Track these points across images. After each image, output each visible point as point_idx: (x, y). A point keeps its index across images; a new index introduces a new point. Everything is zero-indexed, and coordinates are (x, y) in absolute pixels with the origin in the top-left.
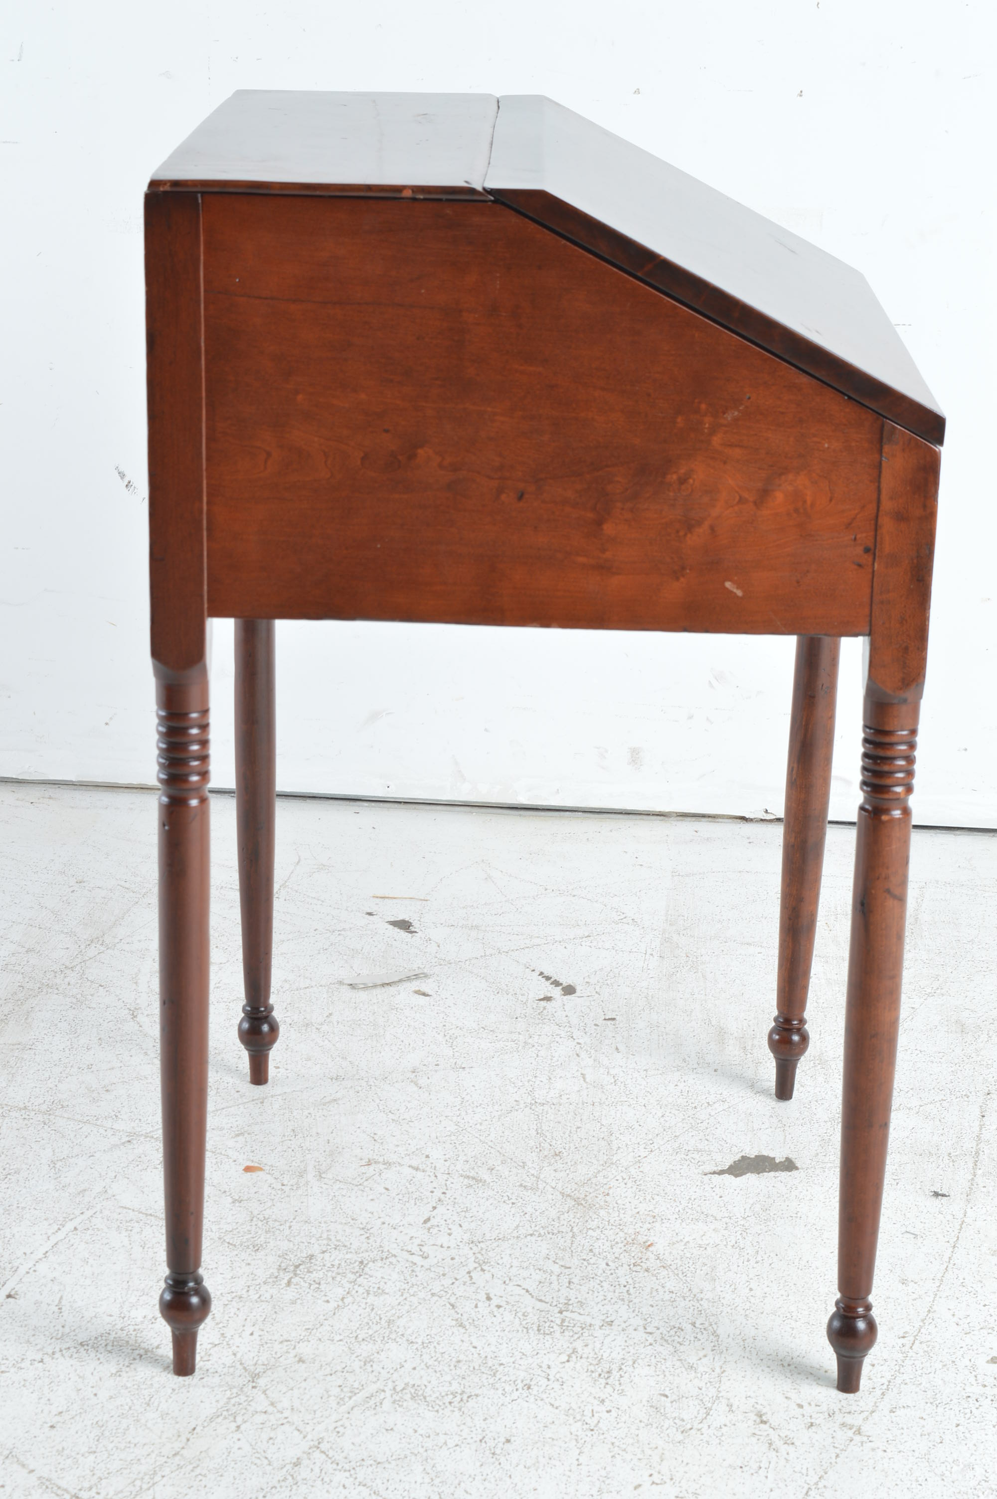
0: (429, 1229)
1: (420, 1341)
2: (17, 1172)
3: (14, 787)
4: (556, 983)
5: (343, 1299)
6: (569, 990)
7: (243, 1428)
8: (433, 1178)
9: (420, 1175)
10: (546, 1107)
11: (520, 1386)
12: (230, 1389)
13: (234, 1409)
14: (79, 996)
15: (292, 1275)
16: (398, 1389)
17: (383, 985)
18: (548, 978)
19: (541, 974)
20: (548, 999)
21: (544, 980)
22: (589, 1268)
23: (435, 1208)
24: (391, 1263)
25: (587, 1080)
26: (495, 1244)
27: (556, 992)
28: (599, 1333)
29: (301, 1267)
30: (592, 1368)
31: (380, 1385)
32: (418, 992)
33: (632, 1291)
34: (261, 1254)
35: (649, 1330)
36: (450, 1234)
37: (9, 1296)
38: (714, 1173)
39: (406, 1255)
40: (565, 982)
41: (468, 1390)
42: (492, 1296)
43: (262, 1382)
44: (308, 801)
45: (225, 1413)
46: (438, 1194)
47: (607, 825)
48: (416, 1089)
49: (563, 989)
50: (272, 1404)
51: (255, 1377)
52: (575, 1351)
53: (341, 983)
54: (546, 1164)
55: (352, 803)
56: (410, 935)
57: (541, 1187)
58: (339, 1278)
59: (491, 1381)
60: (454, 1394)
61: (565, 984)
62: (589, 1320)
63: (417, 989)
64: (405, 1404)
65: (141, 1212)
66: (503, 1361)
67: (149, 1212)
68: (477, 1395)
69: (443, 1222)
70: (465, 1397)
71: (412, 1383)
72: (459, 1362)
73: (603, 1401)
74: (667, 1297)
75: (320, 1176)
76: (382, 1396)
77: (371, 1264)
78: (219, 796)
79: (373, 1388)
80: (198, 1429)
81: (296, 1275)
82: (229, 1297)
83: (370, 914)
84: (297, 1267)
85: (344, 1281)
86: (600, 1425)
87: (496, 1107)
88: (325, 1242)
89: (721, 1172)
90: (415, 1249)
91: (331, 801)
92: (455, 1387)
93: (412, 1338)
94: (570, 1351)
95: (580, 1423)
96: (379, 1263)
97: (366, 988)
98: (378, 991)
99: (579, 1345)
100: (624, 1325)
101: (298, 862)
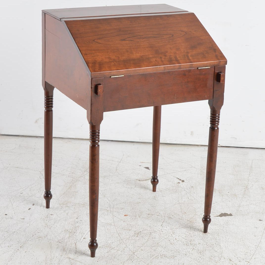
0: (162, 227)
1: (164, 247)
2: (80, 216)
3: (62, 139)
4: (180, 180)
5: (148, 239)
6: (183, 181)
7: (133, 262)
8: (161, 217)
9: (159, 217)
10: (182, 204)
11: (184, 255)
12: (130, 255)
13: (131, 259)
14: (85, 182)
15: (137, 235)
16: (161, 255)
17: (145, 180)
18: (178, 179)
20: (179, 183)
22: (194, 234)
23: (163, 223)
24: (156, 233)
25: (189, 199)
26: (176, 229)
27: (181, 182)
28: (198, 245)
29: (139, 233)
30: (197, 251)
31: (158, 254)
33: (203, 238)
34: (131, 231)
35: (207, 245)
36: (167, 228)
37: (84, 238)
38: (217, 216)
39: (159, 231)
40: (182, 179)
41: (174, 255)
42: (176, 239)
43: (135, 254)
44: (123, 142)
45: (129, 259)
46: (163, 220)
47: (186, 147)
48: (155, 200)
49: (182, 181)
50: (138, 258)
51: (134, 253)
52: (194, 249)
53: (137, 180)
54: (183, 215)
55: (132, 143)
56: (149, 170)
57: (183, 219)
58: (146, 235)
59: (179, 254)
60: (172, 256)
62: (196, 243)
64: (163, 258)
65: (106, 223)
66: (180, 250)
67: (108, 223)
68: (176, 256)
69: (165, 225)
70: (174, 256)
71: (164, 254)
72: (172, 250)
73: (200, 257)
74: (210, 239)
75: (139, 217)
76: (158, 256)
77: (152, 233)
78: (104, 141)
79: (157, 255)
80: (125, 262)
81: (138, 235)
82: (126, 239)
83: (140, 166)
84: (138, 233)
85: (148, 236)
86: (200, 261)
87: (172, 204)
88: (143, 229)
89: (218, 216)
90: (160, 230)
91: (128, 142)
92: (172, 255)
93: (162, 246)
94: (193, 249)
95: (196, 261)
96: (154, 233)
97: (142, 181)
98: (144, 181)
99: (194, 247)
100: (202, 244)
101: (124, 155)
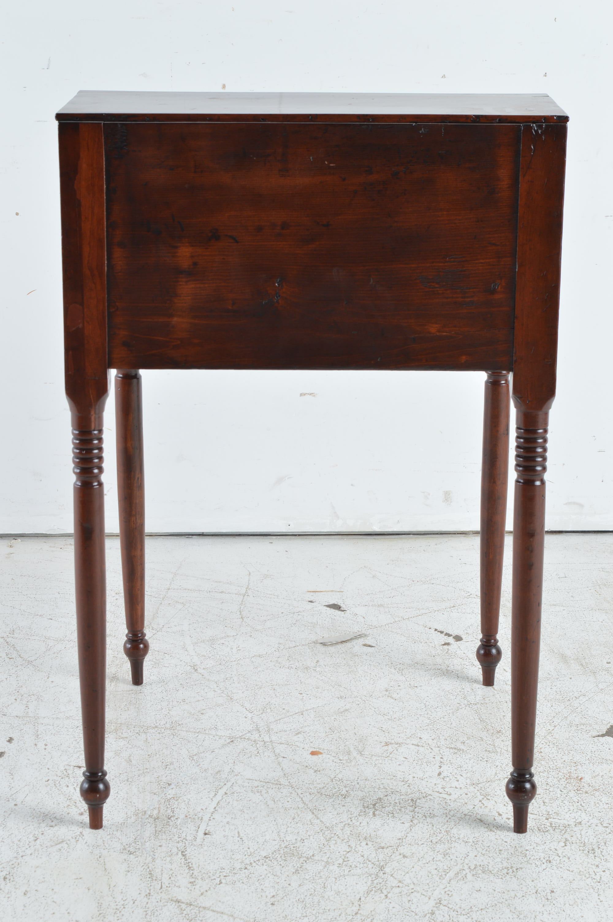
0: (443, 779)
1: (471, 840)
2: (172, 763)
3: (44, 539)
4: (448, 635)
5: (412, 821)
6: (458, 638)
7: (389, 895)
8: (430, 750)
9: (421, 749)
10: (479, 706)
11: (544, 861)
12: (370, 875)
13: (379, 886)
14: (154, 660)
15: (373, 810)
16: (472, 868)
17: (342, 642)
18: (442, 632)
19: (436, 630)
20: (448, 644)
21: (439, 633)
22: (551, 793)
23: (440, 767)
24: (430, 799)
25: (496, 689)
26: (488, 785)
27: (451, 640)
28: (575, 829)
29: (377, 805)
30: (581, 848)
31: (460, 867)
32: (365, 645)
33: (583, 804)
34: (348, 800)
35: (605, 825)
36: (458, 781)
37: (205, 834)
38: (599, 736)
39: (438, 794)
40: (454, 633)
41: (514, 866)
42: (501, 813)
43: (387, 870)
44: (237, 537)
45: (374, 889)
46: (438, 758)
48: (393, 700)
49: (454, 637)
50: (400, 882)
51: (382, 868)
52: (566, 840)
53: (315, 643)
54: (495, 738)
55: (265, 537)
56: (343, 613)
57: (499, 750)
58: (403, 809)
59: (525, 859)
60: (507, 868)
61: (454, 635)
62: (567, 823)
63: (364, 643)
64: (480, 876)
65: (261, 781)
66: (527, 848)
67: (267, 781)
68: (521, 868)
69: (449, 774)
70: (515, 870)
71: (478, 864)
72: (500, 850)
73: (597, 866)
74: (606, 806)
75: (361, 753)
76: (464, 872)
77: (418, 801)
78: (178, 537)
79: (457, 869)
80: (363, 899)
81: (376, 810)
82: (342, 825)
83: (311, 602)
84: (375, 805)
85: (407, 811)
86: (602, 879)
87: (448, 707)
88: (384, 790)
89: (603, 735)
90: (441, 790)
91: (251, 537)
92: (505, 864)
93: (466, 839)
94: (564, 840)
95: (590, 879)
96: (424, 800)
97: (332, 645)
98: (340, 646)
99: (567, 836)
100: (589, 824)
101: (250, 574)
